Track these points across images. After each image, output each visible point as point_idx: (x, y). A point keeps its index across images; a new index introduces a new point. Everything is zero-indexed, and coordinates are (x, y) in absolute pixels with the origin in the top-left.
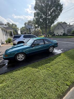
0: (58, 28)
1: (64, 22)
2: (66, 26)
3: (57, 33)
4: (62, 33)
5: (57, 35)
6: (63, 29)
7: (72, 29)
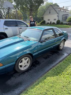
0: (50, 12)
1: (56, 4)
2: (60, 10)
3: (49, 20)
4: (55, 20)
5: (48, 23)
6: (57, 15)
7: (68, 15)
